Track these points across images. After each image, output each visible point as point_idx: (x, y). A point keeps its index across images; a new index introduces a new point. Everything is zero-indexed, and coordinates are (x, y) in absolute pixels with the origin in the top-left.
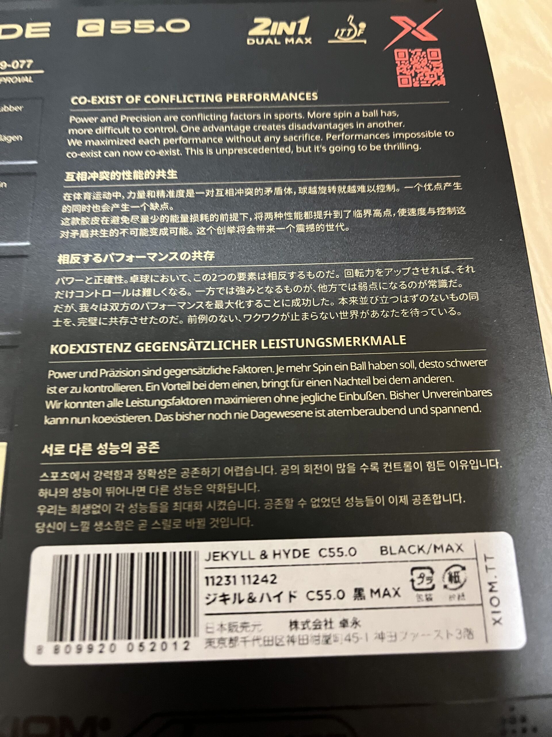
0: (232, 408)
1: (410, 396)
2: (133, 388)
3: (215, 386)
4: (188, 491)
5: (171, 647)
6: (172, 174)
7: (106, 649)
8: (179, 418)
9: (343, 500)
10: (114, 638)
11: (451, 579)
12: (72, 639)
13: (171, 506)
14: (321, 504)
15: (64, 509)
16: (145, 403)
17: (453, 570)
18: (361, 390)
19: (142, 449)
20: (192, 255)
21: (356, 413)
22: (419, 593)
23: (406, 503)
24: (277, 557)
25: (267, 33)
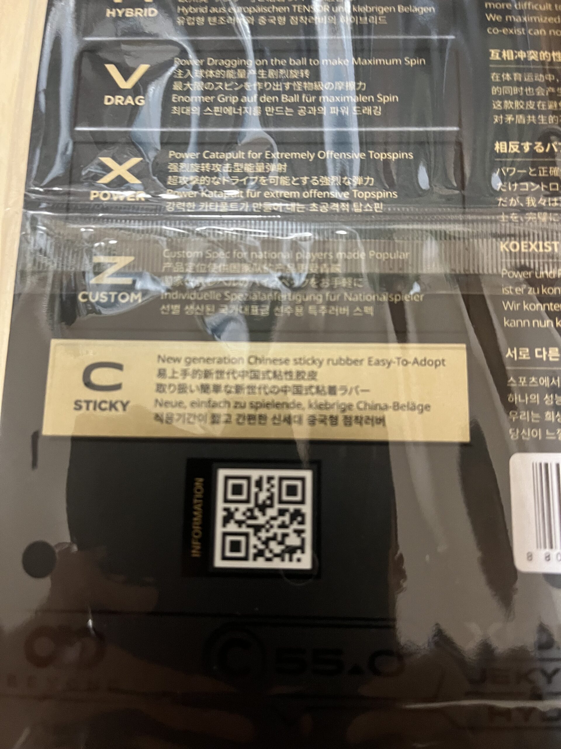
15: (537, 416)
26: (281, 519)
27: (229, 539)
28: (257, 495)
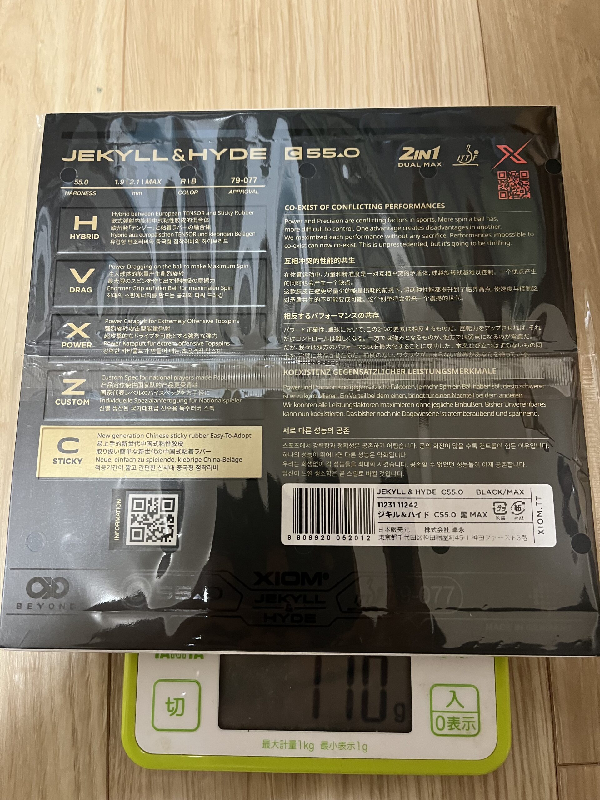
0: (391, 410)
1: (497, 405)
2: (333, 397)
3: (380, 396)
4: (367, 456)
5: (360, 538)
6: (352, 260)
7: (325, 538)
8: (360, 414)
9: (456, 464)
10: (329, 533)
11: (516, 509)
12: (307, 532)
13: (357, 464)
14: (443, 466)
15: (298, 464)
16: (340, 405)
17: (517, 504)
18: (468, 401)
19: (339, 432)
20: (365, 315)
21: (465, 414)
22: (498, 515)
23: (492, 466)
24: (418, 493)
25: (411, 158)
26: (161, 520)
27: (134, 530)
28: (149, 507)
